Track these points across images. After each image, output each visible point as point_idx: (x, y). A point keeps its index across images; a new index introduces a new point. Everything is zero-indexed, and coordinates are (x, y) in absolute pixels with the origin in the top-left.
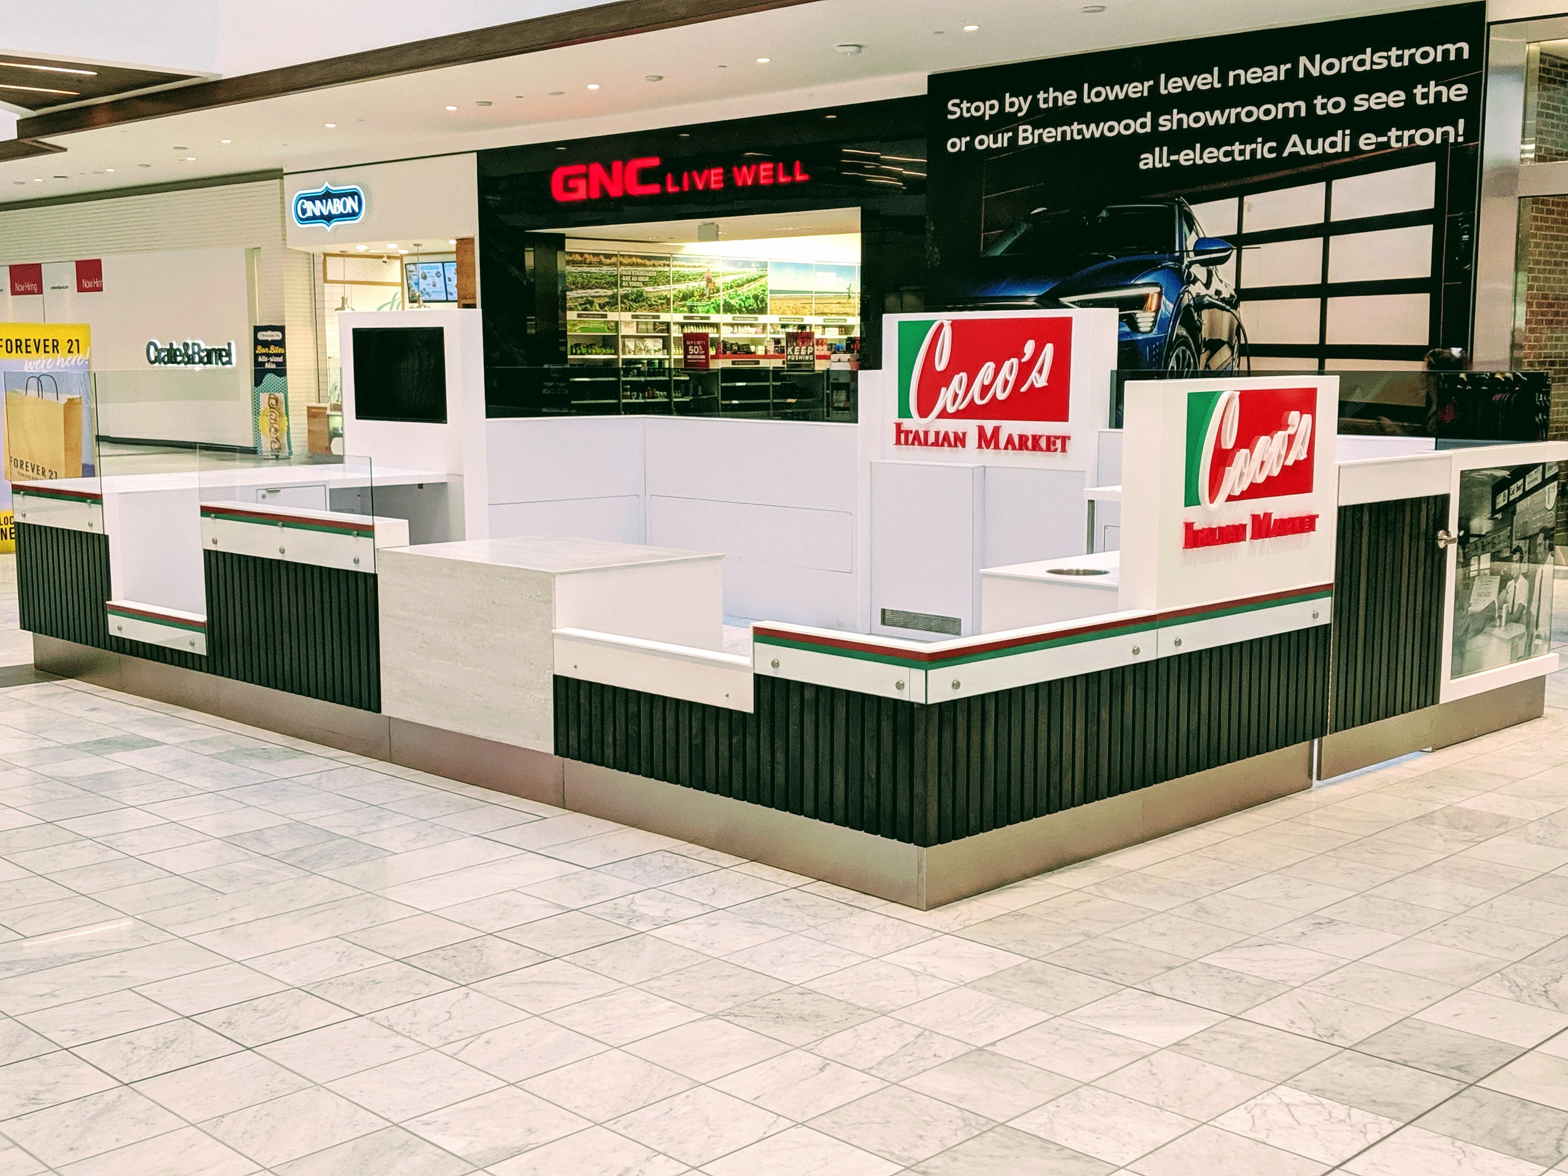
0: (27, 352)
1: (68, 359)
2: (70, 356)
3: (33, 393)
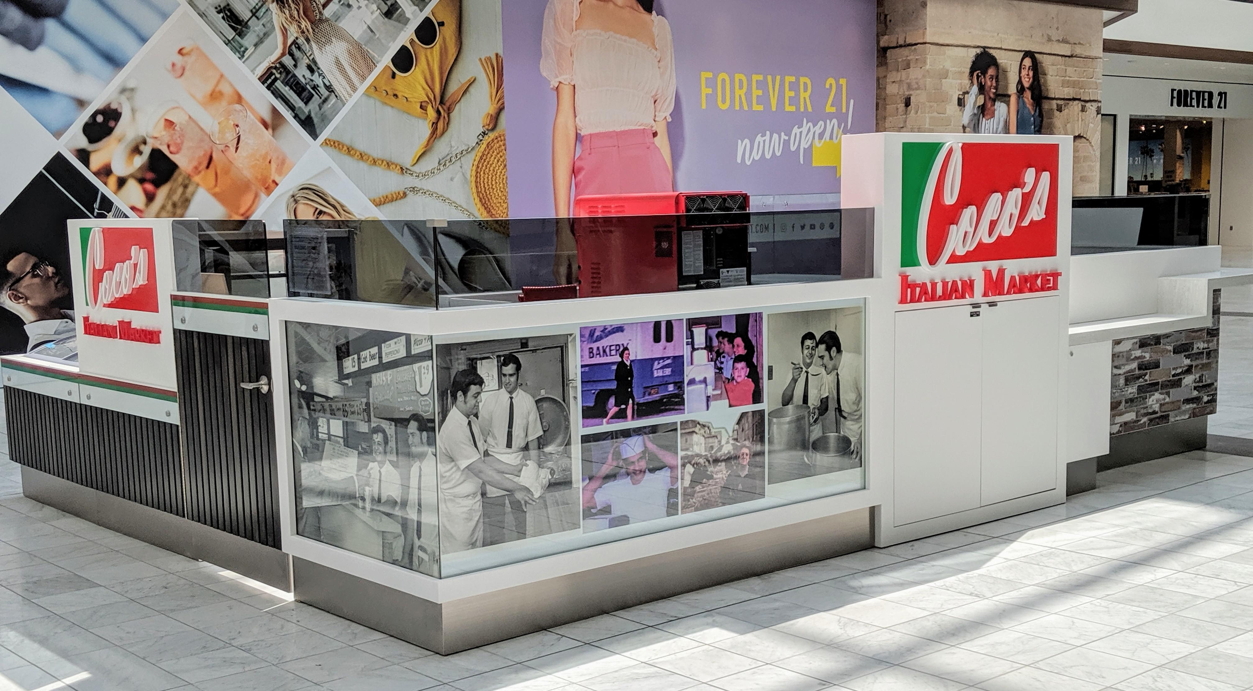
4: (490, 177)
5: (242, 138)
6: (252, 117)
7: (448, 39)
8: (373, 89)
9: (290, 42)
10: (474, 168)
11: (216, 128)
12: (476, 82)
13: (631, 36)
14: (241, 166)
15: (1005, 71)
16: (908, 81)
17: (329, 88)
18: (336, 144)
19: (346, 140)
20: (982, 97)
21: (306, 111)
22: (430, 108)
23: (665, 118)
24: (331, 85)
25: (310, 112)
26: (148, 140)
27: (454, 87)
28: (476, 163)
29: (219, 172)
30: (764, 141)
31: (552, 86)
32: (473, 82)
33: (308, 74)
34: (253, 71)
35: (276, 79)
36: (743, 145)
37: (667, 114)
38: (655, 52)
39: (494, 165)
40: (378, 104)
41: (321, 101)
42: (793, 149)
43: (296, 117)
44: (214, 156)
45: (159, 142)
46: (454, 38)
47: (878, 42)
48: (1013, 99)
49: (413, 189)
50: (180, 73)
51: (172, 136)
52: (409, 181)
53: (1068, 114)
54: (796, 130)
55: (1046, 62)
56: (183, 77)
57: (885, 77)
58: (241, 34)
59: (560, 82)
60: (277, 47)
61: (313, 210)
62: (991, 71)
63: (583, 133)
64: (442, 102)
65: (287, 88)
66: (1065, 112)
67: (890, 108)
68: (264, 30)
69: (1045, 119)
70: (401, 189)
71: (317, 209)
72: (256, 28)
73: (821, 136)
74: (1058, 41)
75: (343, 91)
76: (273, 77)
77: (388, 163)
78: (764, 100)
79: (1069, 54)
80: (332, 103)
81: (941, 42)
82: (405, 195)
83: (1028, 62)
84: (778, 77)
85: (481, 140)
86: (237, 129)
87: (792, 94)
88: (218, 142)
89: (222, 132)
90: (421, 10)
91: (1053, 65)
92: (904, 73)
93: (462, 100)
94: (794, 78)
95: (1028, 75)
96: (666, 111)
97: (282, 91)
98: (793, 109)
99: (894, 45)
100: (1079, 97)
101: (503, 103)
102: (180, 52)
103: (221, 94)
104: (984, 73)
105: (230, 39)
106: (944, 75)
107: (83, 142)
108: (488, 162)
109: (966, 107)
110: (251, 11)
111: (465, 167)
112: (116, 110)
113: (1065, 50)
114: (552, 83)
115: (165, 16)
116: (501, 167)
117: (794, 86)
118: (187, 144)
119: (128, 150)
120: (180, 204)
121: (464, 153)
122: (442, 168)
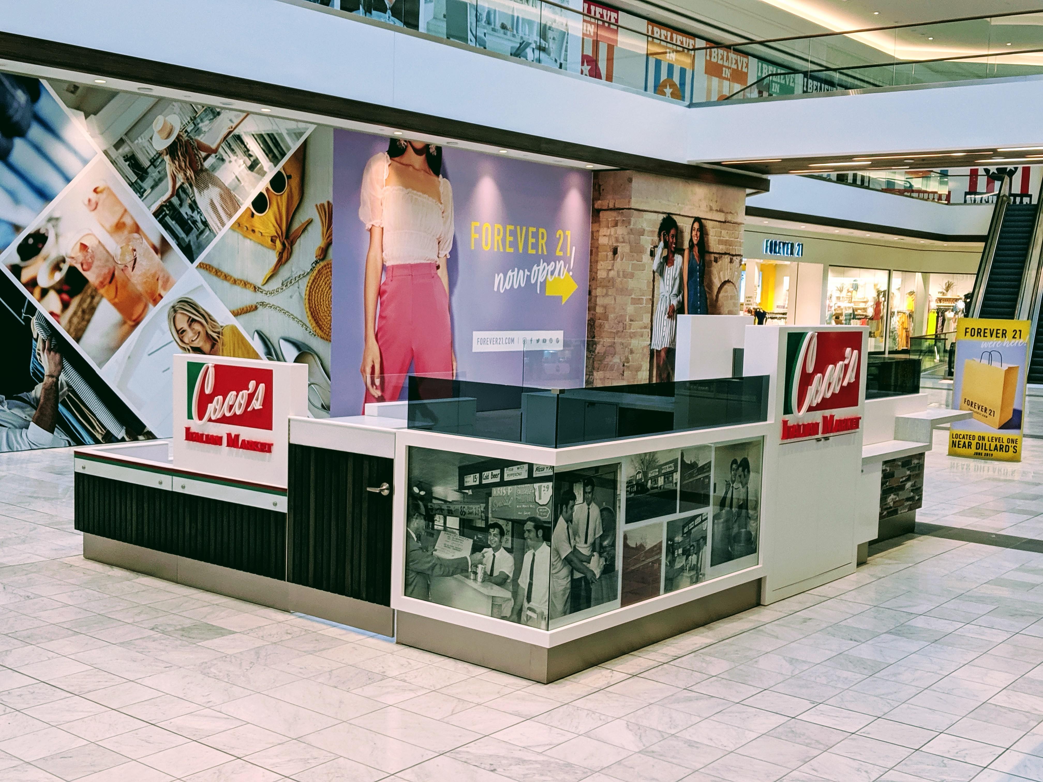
0: (984, 336)
1: (1012, 342)
2: (1014, 340)
3: (985, 362)
4: (319, 296)
5: (138, 259)
6: (146, 243)
7: (293, 189)
8: (237, 226)
9: (178, 185)
10: (308, 289)
11: (119, 252)
12: (313, 223)
13: (424, 192)
14: (135, 282)
15: (682, 232)
16: (616, 235)
17: (205, 223)
18: (208, 267)
19: (215, 264)
20: (666, 250)
21: (187, 240)
22: (278, 242)
23: (446, 255)
24: (206, 221)
25: (189, 241)
26: (67, 259)
27: (296, 225)
28: (309, 285)
29: (119, 286)
30: (513, 275)
31: (367, 228)
32: (310, 222)
33: (189, 212)
34: (149, 208)
35: (166, 215)
36: (499, 278)
37: (447, 253)
38: (441, 206)
39: (322, 287)
40: (241, 237)
41: (198, 233)
42: (533, 282)
43: (179, 245)
44: (116, 273)
45: (75, 261)
46: (298, 188)
47: (593, 205)
48: (686, 253)
49: (262, 304)
50: (94, 206)
51: (85, 257)
52: (259, 297)
53: (721, 265)
54: (535, 268)
55: (709, 225)
56: (96, 211)
57: (598, 231)
58: (142, 178)
59: (373, 225)
60: (168, 190)
61: (187, 318)
62: (673, 232)
63: (388, 264)
64: (287, 237)
65: (174, 222)
66: (720, 263)
67: (602, 254)
68: (159, 176)
69: (706, 268)
70: (254, 303)
71: (190, 317)
72: (153, 174)
73: (552, 273)
74: (717, 210)
75: (215, 226)
76: (164, 213)
77: (245, 283)
78: (514, 244)
79: (723, 220)
80: (206, 234)
81: (641, 208)
82: (256, 308)
83: (696, 225)
84: (524, 228)
85: (314, 267)
86: (135, 253)
87: (534, 240)
88: (119, 263)
89: (123, 254)
90: (275, 166)
91: (713, 228)
92: (613, 230)
93: (302, 236)
94: (535, 229)
95: (697, 235)
96: (446, 251)
97: (170, 224)
98: (533, 252)
99: (606, 208)
100: (728, 252)
101: (331, 240)
102: (95, 190)
103: (124, 224)
104: (668, 232)
105: (133, 182)
106: (642, 232)
107: (16, 259)
108: (318, 285)
109: (656, 258)
110: (150, 161)
111: (301, 287)
112: (44, 234)
113: (721, 217)
114: (367, 225)
115: (85, 162)
116: (328, 288)
117: (535, 235)
118: (96, 263)
119: (51, 267)
120: (87, 311)
121: (301, 277)
122: (284, 288)
